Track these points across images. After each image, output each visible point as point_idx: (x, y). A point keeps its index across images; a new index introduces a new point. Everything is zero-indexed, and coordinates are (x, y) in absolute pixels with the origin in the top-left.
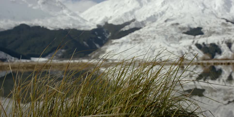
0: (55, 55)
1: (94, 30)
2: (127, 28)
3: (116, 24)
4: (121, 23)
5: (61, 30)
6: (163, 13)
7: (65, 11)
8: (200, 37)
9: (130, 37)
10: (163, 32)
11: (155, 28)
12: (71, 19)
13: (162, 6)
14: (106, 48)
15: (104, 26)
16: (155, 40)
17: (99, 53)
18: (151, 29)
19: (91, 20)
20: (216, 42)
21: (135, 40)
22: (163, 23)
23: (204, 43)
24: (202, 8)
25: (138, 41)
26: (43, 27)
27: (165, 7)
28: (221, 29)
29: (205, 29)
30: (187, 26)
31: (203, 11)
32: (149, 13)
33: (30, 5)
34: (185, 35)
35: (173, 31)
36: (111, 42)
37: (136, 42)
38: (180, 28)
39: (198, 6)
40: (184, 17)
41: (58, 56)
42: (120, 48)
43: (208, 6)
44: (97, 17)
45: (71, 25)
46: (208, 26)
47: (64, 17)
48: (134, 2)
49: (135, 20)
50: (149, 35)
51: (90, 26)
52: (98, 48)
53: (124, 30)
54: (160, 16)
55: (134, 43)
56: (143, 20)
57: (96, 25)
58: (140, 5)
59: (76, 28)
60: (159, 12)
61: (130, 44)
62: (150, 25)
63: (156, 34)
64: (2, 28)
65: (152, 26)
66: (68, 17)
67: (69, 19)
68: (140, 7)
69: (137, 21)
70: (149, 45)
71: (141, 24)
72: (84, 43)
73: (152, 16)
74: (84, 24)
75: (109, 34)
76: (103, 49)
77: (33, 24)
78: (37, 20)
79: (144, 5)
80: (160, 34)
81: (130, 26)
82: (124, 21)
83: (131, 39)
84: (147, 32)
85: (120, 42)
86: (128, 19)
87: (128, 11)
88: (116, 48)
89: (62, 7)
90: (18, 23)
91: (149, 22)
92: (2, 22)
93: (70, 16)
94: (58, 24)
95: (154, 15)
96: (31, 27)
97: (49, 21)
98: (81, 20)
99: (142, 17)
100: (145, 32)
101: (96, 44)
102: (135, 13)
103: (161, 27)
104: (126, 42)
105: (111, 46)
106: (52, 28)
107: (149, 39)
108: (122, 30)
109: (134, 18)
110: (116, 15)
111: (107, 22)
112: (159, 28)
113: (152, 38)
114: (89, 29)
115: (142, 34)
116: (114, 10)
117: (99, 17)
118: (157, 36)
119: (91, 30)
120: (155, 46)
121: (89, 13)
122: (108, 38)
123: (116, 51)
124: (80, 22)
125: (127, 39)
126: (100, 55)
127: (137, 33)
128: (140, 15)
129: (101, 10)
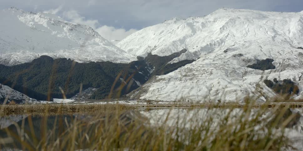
0: (84, 95)
1: (134, 63)
2: (176, 60)
3: (161, 55)
4: (168, 54)
5: (92, 63)
6: (222, 41)
7: (97, 40)
8: (271, 72)
9: (180, 71)
10: (222, 65)
11: (211, 61)
12: (105, 50)
13: (221, 32)
14: (150, 86)
15: (146, 57)
16: (212, 77)
17: (141, 93)
18: (207, 61)
19: (131, 50)
20: (291, 78)
21: (185, 76)
22: (222, 54)
23: (275, 80)
24: (273, 35)
25: (190, 78)
26: (69, 59)
27: (225, 33)
28: (297, 61)
29: (277, 62)
30: (253, 58)
31: (274, 38)
33: (54, 33)
34: (250, 69)
35: (235, 63)
36: (156, 78)
37: (188, 78)
38: (244, 60)
39: (267, 32)
40: (249, 47)
41: (88, 96)
42: (167, 86)
43: (280, 32)
44: (138, 47)
45: (105, 56)
46: (281, 57)
47: (97, 47)
48: (184, 28)
49: (186, 51)
50: (204, 70)
51: (129, 58)
52: (139, 87)
53: (172, 63)
54: (218, 45)
55: (185, 80)
56: (197, 50)
57: (136, 57)
58: (192, 32)
59: (111, 60)
60: (217, 40)
61: (180, 81)
62: (205, 57)
63: (213, 68)
64: (18, 60)
65: (208, 58)
66: (100, 47)
67: (103, 49)
68: (192, 34)
69: (189, 52)
70: (204, 82)
71: (194, 55)
72: (121, 79)
73: (208, 45)
74: (122, 55)
75: (152, 68)
76: (145, 87)
77: (57, 56)
78: (62, 51)
79: (197, 31)
80: (218, 68)
81: (179, 57)
82: (171, 52)
83: (181, 74)
84: (201, 66)
85: (167, 78)
86: (177, 49)
87: (178, 39)
88: (162, 87)
89: (93, 34)
90: (38, 55)
91: (204, 53)
92: (18, 54)
93: (103, 46)
94: (88, 56)
95: (210, 44)
96: (54, 59)
97: (77, 52)
98: (117, 51)
99: (195, 47)
100: (199, 66)
101: (135, 81)
102: (186, 42)
103: (219, 59)
104: (174, 78)
105: (156, 83)
106: (80, 60)
107: (204, 75)
108: (169, 63)
109: (184, 48)
110: (161, 44)
111: (151, 53)
112: (217, 60)
113: (208, 73)
114: (128, 61)
115: (195, 69)
116: (159, 38)
117: (140, 47)
118: (214, 71)
119: (130, 63)
120: (212, 83)
121: (127, 42)
122: (152, 73)
123: (162, 90)
124: (116, 53)
125: (176, 74)
126: (141, 95)
127: (188, 67)
128: (192, 44)
129: (142, 38)
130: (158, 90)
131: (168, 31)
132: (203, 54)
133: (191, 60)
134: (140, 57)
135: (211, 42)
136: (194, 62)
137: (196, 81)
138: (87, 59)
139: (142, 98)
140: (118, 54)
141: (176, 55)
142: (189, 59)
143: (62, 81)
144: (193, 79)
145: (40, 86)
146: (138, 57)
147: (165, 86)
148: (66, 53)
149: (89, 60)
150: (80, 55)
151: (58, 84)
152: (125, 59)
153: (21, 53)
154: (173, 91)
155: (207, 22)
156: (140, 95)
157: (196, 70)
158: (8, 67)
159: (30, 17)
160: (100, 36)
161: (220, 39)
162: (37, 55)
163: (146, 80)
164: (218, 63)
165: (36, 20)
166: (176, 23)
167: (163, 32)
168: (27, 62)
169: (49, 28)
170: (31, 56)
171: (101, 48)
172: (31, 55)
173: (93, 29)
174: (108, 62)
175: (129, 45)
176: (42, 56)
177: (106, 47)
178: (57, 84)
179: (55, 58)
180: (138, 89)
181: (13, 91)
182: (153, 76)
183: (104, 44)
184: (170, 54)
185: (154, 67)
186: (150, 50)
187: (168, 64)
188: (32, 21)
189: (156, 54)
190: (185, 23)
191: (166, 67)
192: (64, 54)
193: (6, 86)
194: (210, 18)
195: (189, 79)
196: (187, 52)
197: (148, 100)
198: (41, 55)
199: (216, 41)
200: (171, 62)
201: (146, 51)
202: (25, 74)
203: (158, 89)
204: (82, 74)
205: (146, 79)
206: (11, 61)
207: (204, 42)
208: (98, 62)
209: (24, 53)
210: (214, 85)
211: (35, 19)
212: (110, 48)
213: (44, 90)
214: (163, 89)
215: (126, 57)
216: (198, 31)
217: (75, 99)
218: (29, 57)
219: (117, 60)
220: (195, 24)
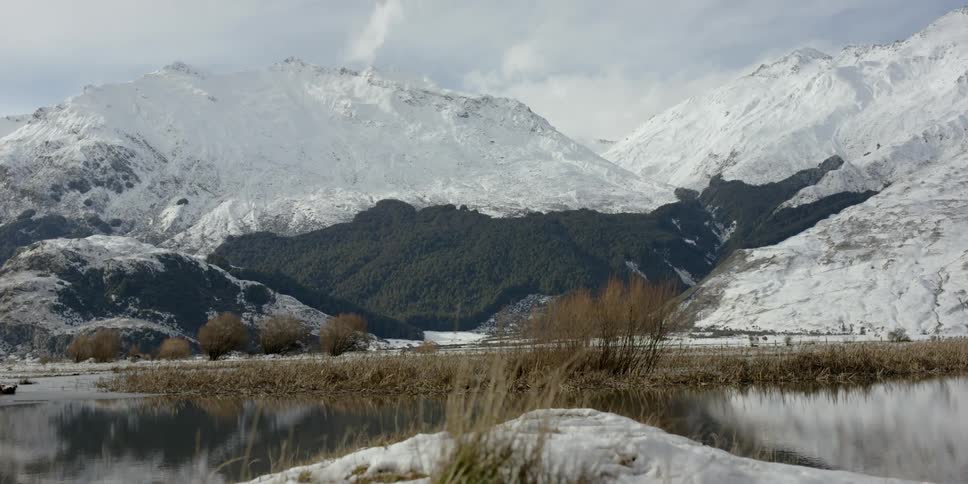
0: (518, 319)
1: (666, 211)
2: (808, 195)
3: (756, 180)
4: (777, 176)
5: (533, 217)
7: (545, 143)
9: (824, 232)
11: (934, 192)
12: (572, 173)
13: (962, 93)
14: (725, 285)
15: (706, 191)
16: (939, 245)
17: (695, 308)
18: (916, 195)
19: (650, 171)
21: (845, 246)
25: (861, 252)
26: (464, 207)
32: (901, 127)
33: (412, 128)
36: (744, 256)
37: (853, 253)
41: (527, 322)
42: (783, 282)
44: (675, 159)
45: (573, 194)
47: (544, 165)
48: (830, 85)
49: (841, 162)
50: (908, 223)
51: (649, 194)
52: (688, 287)
53: (795, 206)
54: (955, 138)
55: (844, 260)
56: (879, 159)
57: (672, 193)
58: (858, 98)
59: (594, 206)
60: (949, 120)
61: (827, 263)
62: (911, 180)
63: (940, 217)
64: (313, 218)
65: (923, 183)
66: (556, 164)
67: (563, 171)
68: (859, 104)
69: (852, 166)
70: (911, 266)
71: (869, 177)
72: (630, 264)
73: (916, 138)
74: (625, 187)
75: (727, 226)
76: (709, 288)
77: (427, 199)
78: (441, 183)
79: (875, 96)
80: (958, 216)
81: (819, 186)
82: (790, 170)
83: (828, 240)
84: (897, 210)
85: (783, 256)
86: (808, 158)
87: (809, 126)
88: (766, 284)
89: (532, 125)
90: (371, 198)
91: (906, 168)
92: (312, 198)
93: (564, 161)
94: (520, 195)
95: (925, 135)
96: (418, 209)
97: (486, 184)
98: (609, 174)
99: (872, 148)
100: (889, 211)
101: (676, 269)
102: (839, 131)
103: (962, 183)
104: (806, 256)
105: (744, 275)
106: (496, 209)
107: (910, 241)
108: (785, 204)
109: (834, 152)
110: (754, 146)
111: (720, 176)
112: (955, 187)
113: (924, 235)
114: (646, 206)
115: (878, 220)
116: (744, 124)
117: (683, 157)
118: (947, 226)
119: (654, 212)
120: (943, 269)
121: (638, 145)
122: (728, 241)
123: (767, 296)
124: (607, 180)
125: (812, 241)
126: (698, 314)
127: (852, 217)
128: (860, 138)
129: (688, 127)
130: (753, 295)
131: (774, 99)
132: (901, 169)
133: (862, 191)
134: (686, 190)
135: (928, 128)
136: (871, 198)
137: (885, 261)
138: (518, 205)
139: (702, 323)
140: (614, 183)
141: (804, 177)
142: (852, 188)
143: (445, 277)
144: (874, 257)
145: (382, 294)
146: (680, 192)
147: (777, 283)
148: (452, 189)
149: (523, 207)
150: (495, 193)
151: (435, 285)
152: (636, 201)
153: (320, 195)
154: (808, 299)
155: (907, 62)
156: (694, 316)
157: (880, 224)
158: (287, 238)
159: (341, 84)
160: (553, 129)
161: (960, 117)
162: (367, 198)
163: (710, 263)
164: (956, 198)
165: (358, 94)
166: (797, 73)
167: (754, 104)
168: (338, 222)
169: (396, 114)
170: (350, 202)
171: (557, 168)
172: (349, 199)
173: (529, 110)
174: (584, 210)
175: (647, 154)
176: (382, 201)
177: (574, 163)
178: (431, 284)
179: (420, 206)
180: (686, 294)
181: (307, 311)
182: (736, 251)
183: (566, 156)
184: (786, 176)
185: (735, 222)
186: (716, 167)
187: (783, 210)
188: (349, 97)
189: (740, 179)
190: (834, 70)
191: (776, 219)
192: (446, 191)
193: (286, 297)
194: (920, 45)
195: (858, 256)
196: (846, 167)
197: (722, 329)
198: (378, 198)
199: (944, 124)
200: (790, 201)
201: (701, 169)
202: (338, 258)
203: (755, 292)
204: (507, 252)
205: (711, 260)
206: (294, 220)
207: (903, 129)
208: (551, 214)
209: (329, 193)
210: (951, 275)
211: (356, 90)
212: (584, 166)
213: (395, 305)
214: (773, 293)
215: (641, 194)
216: (878, 93)
217: (489, 333)
218: (344, 206)
219: (611, 204)
220: (866, 70)
